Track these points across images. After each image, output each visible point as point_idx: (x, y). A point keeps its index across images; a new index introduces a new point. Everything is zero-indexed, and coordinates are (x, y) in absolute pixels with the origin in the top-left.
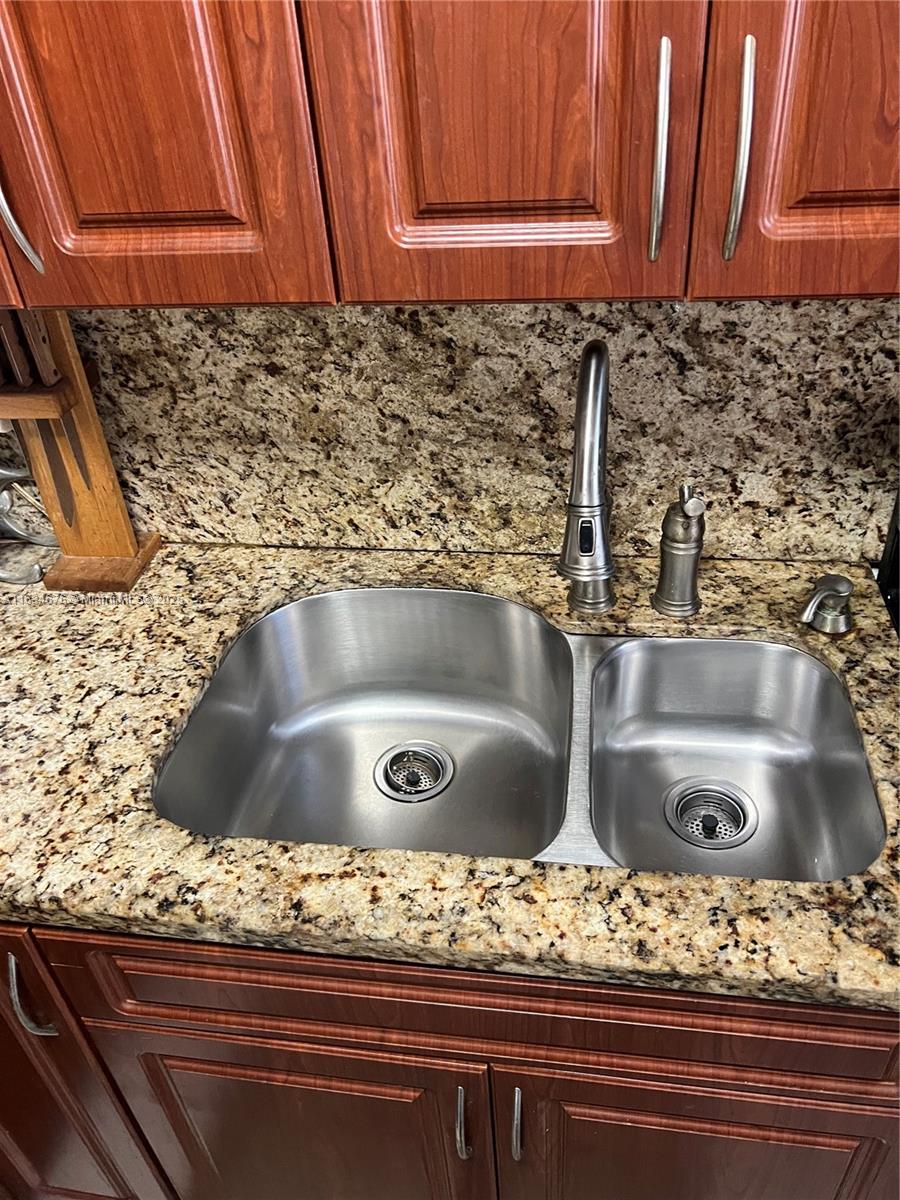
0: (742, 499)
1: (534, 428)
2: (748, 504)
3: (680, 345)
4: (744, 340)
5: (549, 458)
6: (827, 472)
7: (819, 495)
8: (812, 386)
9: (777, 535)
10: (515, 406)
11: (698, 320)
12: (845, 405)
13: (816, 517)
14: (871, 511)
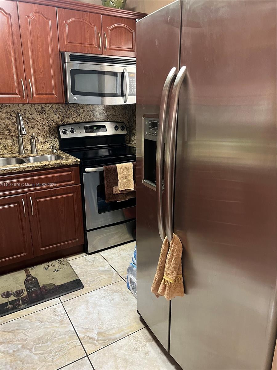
0: (39, 141)
1: (8, 133)
2: (40, 142)
3: (27, 120)
4: (34, 119)
5: (11, 137)
6: (49, 136)
7: (49, 140)
8: (44, 125)
9: (45, 146)
10: (5, 129)
11: (28, 117)
12: (49, 127)
13: (50, 143)
14: (56, 142)
